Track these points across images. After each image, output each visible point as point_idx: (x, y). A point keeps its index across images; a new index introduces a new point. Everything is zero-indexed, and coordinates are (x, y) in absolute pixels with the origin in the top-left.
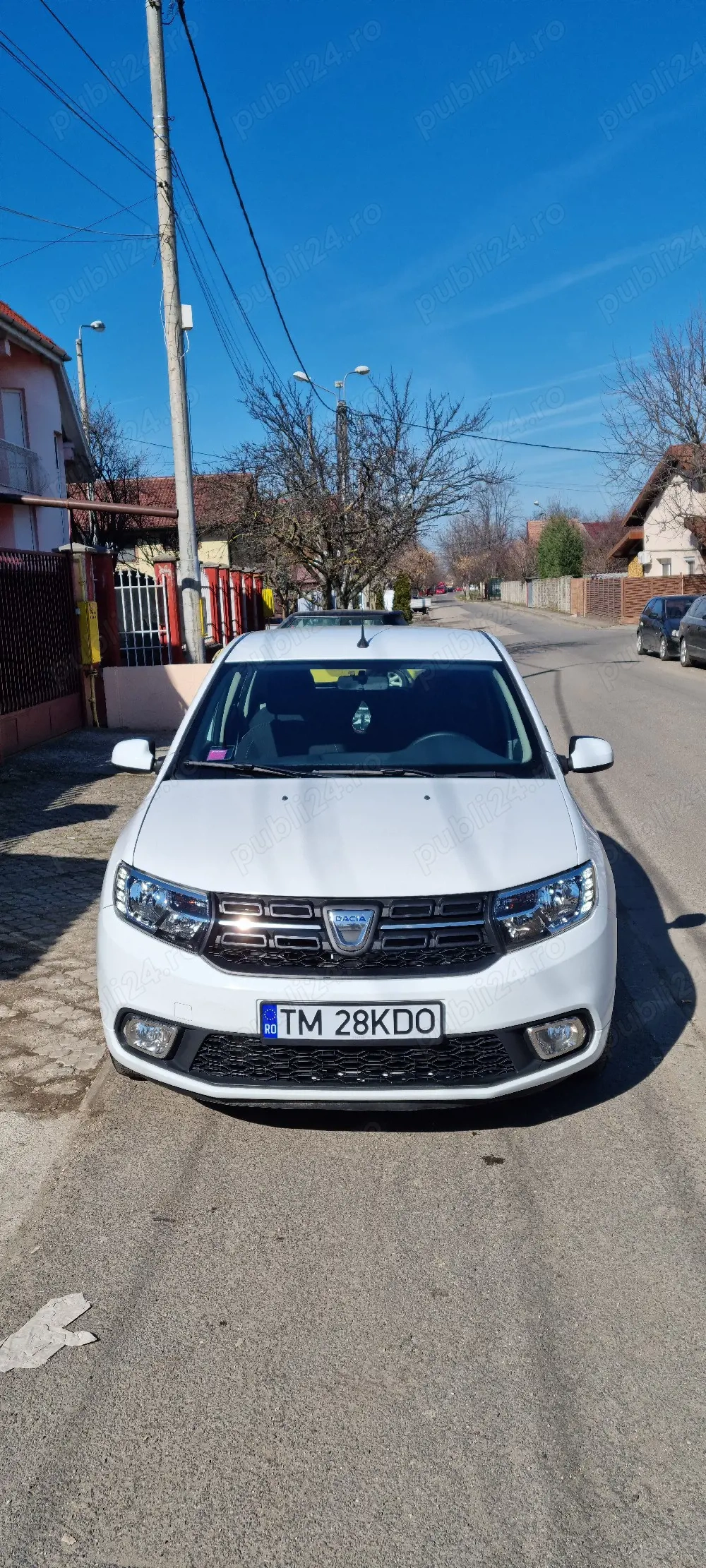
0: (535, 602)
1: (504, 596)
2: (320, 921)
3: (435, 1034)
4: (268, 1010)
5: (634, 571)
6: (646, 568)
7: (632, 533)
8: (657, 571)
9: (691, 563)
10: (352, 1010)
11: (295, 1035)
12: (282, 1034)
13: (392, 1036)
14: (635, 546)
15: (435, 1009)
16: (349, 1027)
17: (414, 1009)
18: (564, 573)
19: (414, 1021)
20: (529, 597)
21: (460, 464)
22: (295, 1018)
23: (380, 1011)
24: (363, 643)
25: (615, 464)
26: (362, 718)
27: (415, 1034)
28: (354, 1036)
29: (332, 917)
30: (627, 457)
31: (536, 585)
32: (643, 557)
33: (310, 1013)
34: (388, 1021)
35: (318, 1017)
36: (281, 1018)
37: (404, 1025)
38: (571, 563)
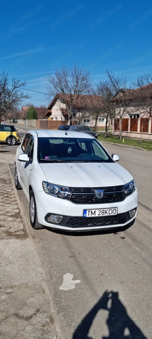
0: (27, 124)
1: (18, 123)
2: (93, 192)
3: (116, 214)
4: (85, 211)
5: (49, 119)
6: (52, 119)
7: (49, 111)
8: (54, 119)
9: (62, 118)
10: (101, 210)
11: (90, 216)
12: (87, 216)
13: (108, 215)
14: (50, 114)
15: (116, 209)
16: (100, 214)
17: (113, 209)
18: (34, 119)
19: (112, 212)
20: (25, 123)
21: (20, 93)
22: (90, 212)
23: (106, 210)
24: (66, 134)
25: (47, 96)
26: (70, 150)
27: (112, 214)
28: (102, 215)
29: (96, 191)
30: (50, 95)
31: (27, 120)
32: (52, 116)
33: (93, 211)
34: (108, 212)
35: (95, 212)
36: (87, 212)
37: (110, 212)
38: (35, 116)
